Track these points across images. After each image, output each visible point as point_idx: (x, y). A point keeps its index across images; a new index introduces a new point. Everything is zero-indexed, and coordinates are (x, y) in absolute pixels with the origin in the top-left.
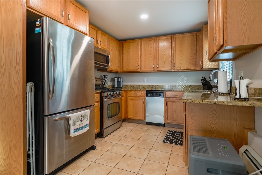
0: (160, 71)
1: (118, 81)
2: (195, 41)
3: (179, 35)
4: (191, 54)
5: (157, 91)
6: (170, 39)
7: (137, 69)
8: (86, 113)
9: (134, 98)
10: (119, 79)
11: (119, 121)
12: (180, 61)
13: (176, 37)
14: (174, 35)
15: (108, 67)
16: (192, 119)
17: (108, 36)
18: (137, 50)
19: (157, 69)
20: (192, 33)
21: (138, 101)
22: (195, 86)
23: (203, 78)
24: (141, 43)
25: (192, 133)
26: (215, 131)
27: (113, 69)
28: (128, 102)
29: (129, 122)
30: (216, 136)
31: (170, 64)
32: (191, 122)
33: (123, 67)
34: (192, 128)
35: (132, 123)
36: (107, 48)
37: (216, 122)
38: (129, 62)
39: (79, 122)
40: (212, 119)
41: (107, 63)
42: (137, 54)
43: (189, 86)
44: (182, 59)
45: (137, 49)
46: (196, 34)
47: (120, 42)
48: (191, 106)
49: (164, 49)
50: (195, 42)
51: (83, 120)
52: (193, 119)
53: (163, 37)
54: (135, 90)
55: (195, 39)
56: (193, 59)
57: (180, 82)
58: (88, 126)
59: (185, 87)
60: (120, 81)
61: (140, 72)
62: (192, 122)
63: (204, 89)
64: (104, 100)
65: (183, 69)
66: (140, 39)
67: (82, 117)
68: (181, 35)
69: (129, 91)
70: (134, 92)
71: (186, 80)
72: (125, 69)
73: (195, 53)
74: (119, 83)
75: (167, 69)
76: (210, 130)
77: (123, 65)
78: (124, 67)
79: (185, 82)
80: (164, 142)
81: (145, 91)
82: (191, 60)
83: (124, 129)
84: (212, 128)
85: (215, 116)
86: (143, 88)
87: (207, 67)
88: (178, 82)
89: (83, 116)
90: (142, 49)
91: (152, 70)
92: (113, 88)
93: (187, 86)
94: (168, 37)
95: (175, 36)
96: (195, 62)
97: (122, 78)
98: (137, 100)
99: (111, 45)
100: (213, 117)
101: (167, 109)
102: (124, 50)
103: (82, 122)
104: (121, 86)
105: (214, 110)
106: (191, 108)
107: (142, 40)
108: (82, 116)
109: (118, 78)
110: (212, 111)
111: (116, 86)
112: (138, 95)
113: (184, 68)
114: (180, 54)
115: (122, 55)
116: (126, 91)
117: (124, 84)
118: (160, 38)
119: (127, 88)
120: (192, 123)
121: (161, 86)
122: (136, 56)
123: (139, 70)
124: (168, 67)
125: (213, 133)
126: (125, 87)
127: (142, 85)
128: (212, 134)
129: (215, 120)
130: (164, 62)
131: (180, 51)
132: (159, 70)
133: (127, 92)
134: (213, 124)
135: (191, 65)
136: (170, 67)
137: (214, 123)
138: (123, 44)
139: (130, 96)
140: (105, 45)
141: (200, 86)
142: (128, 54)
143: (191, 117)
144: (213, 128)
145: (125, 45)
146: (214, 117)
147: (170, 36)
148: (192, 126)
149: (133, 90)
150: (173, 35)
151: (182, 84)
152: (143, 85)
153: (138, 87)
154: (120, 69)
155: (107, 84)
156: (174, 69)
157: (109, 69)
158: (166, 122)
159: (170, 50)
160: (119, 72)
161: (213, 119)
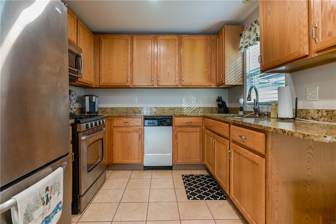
0: (162, 87)
1: (91, 101)
2: (209, 47)
3: (189, 36)
4: (205, 64)
5: (162, 117)
6: (176, 40)
7: (125, 82)
8: (56, 177)
9: (124, 129)
10: (94, 98)
11: (102, 173)
12: (191, 73)
13: (185, 38)
14: (182, 35)
15: (79, 76)
16: (277, 165)
17: (77, 19)
18: (125, 52)
19: (157, 84)
20: (205, 36)
21: (131, 133)
22: (206, 108)
23: (218, 97)
24: (132, 41)
25: (278, 188)
26: (311, 181)
27: (84, 80)
28: (114, 136)
29: (114, 170)
30: (312, 189)
31: (177, 76)
32: (276, 170)
33: (100, 78)
34: (277, 180)
35: (120, 171)
36: (75, 40)
37: (312, 166)
38: (112, 70)
39: (42, 207)
40: (307, 162)
41: (76, 68)
42: (125, 58)
43: (199, 108)
44: (193, 71)
45: (125, 49)
46: (211, 38)
47: (94, 36)
48: (276, 143)
49: (168, 54)
50: (209, 49)
51: (51, 197)
52: (279, 165)
53: (167, 36)
54: (126, 116)
55: (209, 44)
56: (208, 71)
57: (187, 103)
58: (60, 209)
59: (193, 110)
60: (95, 101)
61: (130, 87)
62: (278, 170)
63: (219, 112)
64: (82, 139)
65: (195, 85)
66: (131, 35)
67: (48, 192)
68: (191, 37)
69: (114, 118)
70: (125, 120)
71: (194, 100)
72: (104, 82)
73: (210, 64)
74: (92, 104)
75: (172, 85)
76: (305, 181)
77: (101, 75)
78: (102, 78)
79: (194, 103)
80: (190, 199)
81: (143, 117)
82: (205, 73)
83: (112, 184)
84: (307, 176)
85: (311, 156)
86: (132, 113)
87: (230, 82)
88: (184, 103)
89: (49, 189)
90: (134, 52)
91: (151, 84)
92: (81, 113)
93: (196, 109)
94: (175, 37)
95: (184, 36)
96: (210, 76)
97: (98, 97)
98: (129, 132)
99: (81, 37)
100: (308, 158)
101: (177, 144)
102: (102, 50)
103: (47, 204)
104: (96, 110)
105: (309, 147)
106: (276, 146)
107: (134, 37)
108: (47, 189)
109: (91, 96)
110: (307, 150)
111: (88, 110)
112: (131, 125)
113: (196, 83)
114: (191, 63)
115: (98, 57)
116: (108, 118)
117: (101, 106)
118: (162, 37)
119: (106, 113)
120: (277, 172)
121: (160, 109)
122: (124, 61)
123: (129, 84)
124: (175, 82)
125: (309, 184)
126: (102, 111)
127: (131, 108)
128: (308, 187)
129: (311, 163)
130: (168, 74)
131: (191, 59)
132: (161, 85)
133: (111, 120)
134: (309, 170)
135: (205, 79)
136: (177, 81)
137: (309, 168)
138: (101, 39)
139: (117, 127)
140: (72, 35)
141: (212, 109)
142: (110, 57)
143: (276, 161)
144: (309, 176)
145: (105, 43)
146: (310, 158)
147: (176, 36)
148: (277, 177)
149: (123, 117)
150: (180, 35)
151: (190, 106)
152: (133, 108)
153: (124, 110)
154: (95, 81)
155: (73, 107)
156: (182, 84)
157: (79, 79)
158: (175, 163)
159: (177, 56)
160: (93, 86)
161: (309, 162)
